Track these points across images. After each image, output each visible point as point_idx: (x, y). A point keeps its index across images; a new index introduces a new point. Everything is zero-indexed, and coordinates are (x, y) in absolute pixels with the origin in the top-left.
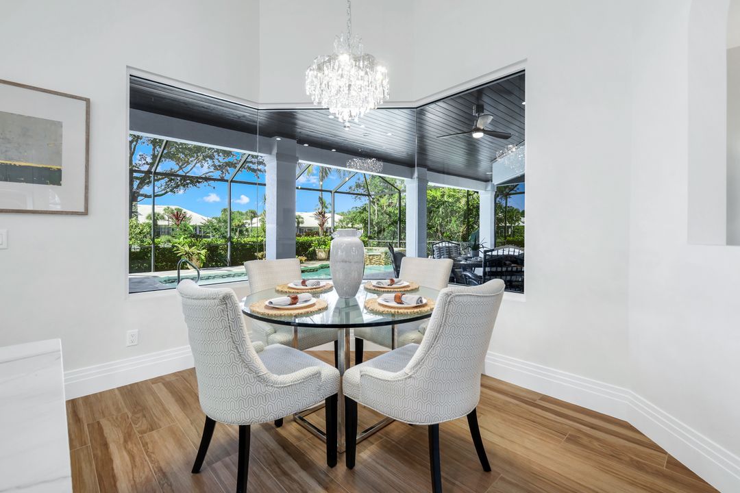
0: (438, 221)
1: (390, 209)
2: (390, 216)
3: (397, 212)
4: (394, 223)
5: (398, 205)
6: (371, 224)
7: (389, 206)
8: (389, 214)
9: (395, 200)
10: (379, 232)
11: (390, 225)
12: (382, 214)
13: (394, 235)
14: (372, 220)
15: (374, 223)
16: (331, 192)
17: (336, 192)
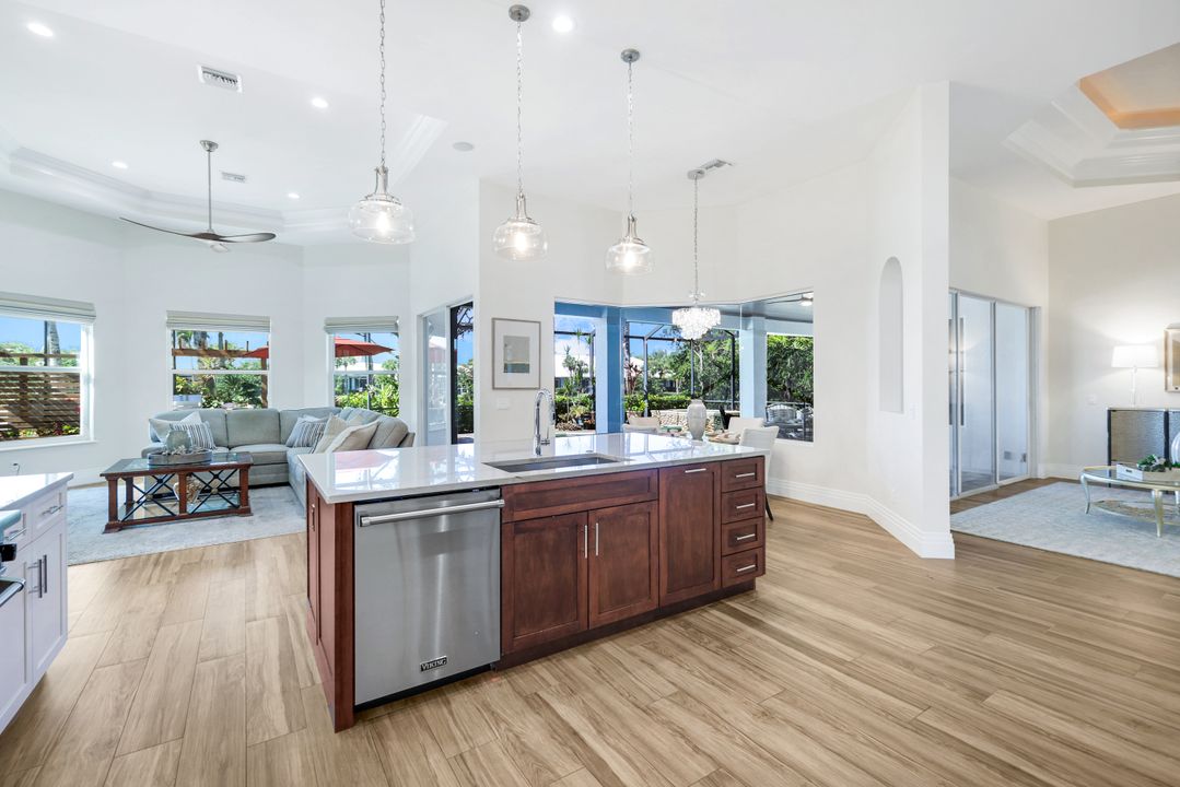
0: (786, 375)
1: (720, 358)
2: (721, 368)
3: (730, 362)
4: (726, 377)
5: (731, 354)
6: (695, 379)
7: (719, 354)
8: (719, 365)
9: (727, 347)
10: (706, 390)
11: (720, 381)
12: (709, 365)
13: (726, 393)
14: (695, 373)
15: (699, 377)
16: (643, 338)
17: (650, 338)
